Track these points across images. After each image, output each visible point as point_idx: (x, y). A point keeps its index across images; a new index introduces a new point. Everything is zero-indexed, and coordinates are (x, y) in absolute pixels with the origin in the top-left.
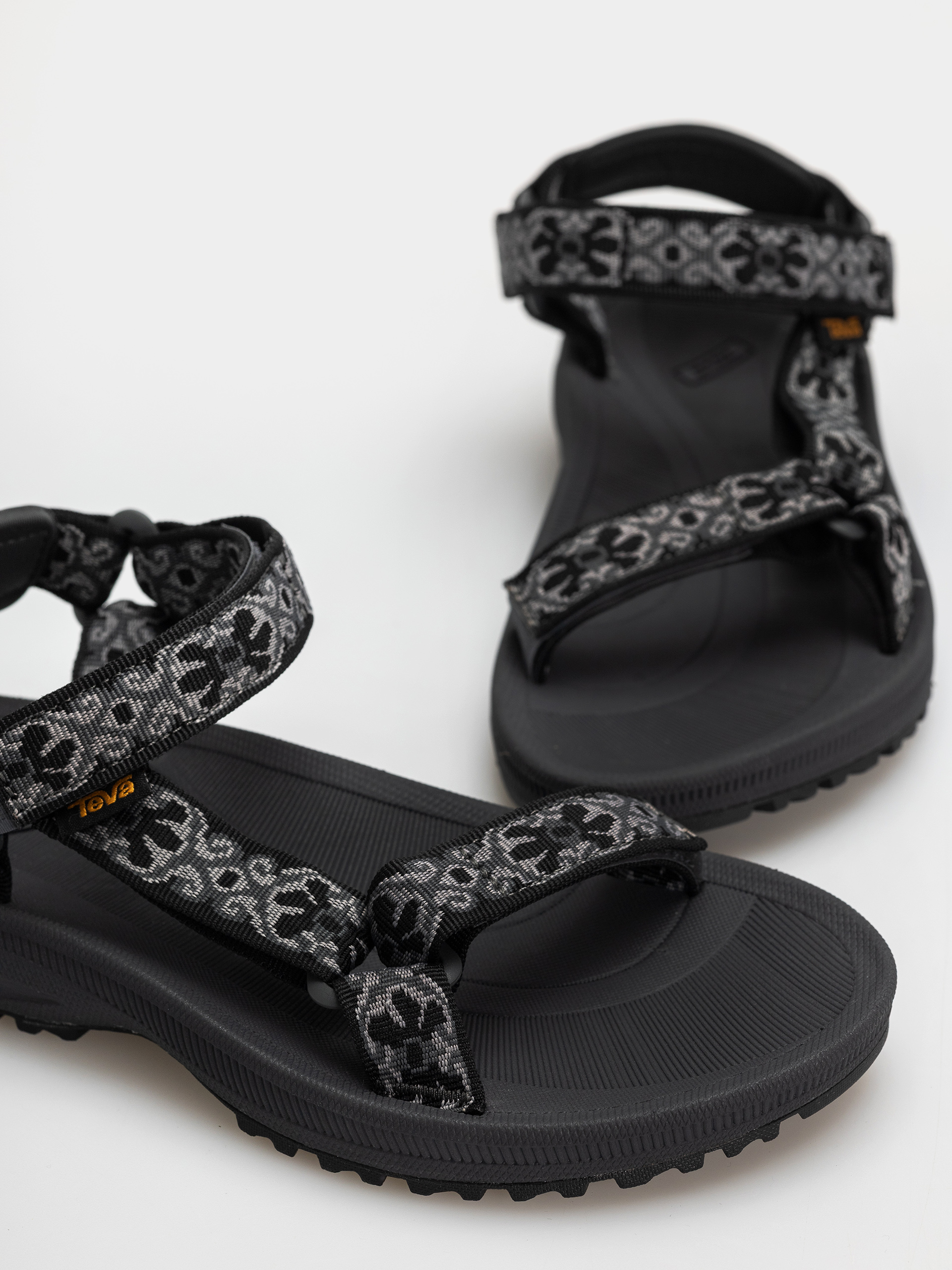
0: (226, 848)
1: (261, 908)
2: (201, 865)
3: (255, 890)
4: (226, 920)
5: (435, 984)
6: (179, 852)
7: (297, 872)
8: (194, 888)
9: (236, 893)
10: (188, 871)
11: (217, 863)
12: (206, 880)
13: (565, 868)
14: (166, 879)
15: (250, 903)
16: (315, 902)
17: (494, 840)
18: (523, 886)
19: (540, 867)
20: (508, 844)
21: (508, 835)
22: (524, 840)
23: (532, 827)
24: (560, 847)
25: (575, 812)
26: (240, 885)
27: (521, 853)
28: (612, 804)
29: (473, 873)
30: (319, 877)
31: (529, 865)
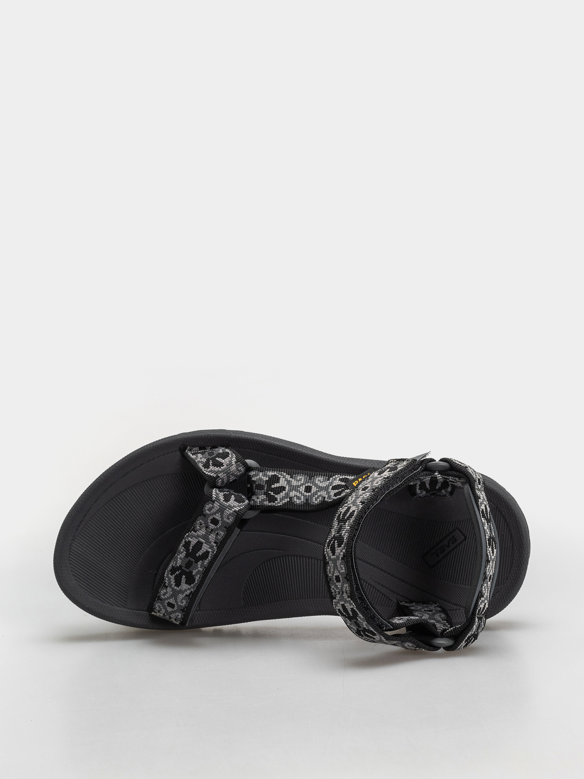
0: (316, 500)
1: (289, 482)
2: (321, 489)
3: (296, 488)
4: (300, 474)
6: (331, 487)
7: (283, 502)
8: (320, 480)
9: (302, 485)
10: (324, 485)
11: (316, 493)
12: (316, 485)
13: (181, 548)
14: (331, 478)
15: (294, 483)
16: (270, 492)
17: (211, 547)
18: (192, 530)
19: (190, 542)
20: (205, 547)
21: (207, 552)
22: (200, 553)
23: (201, 561)
24: (186, 556)
25: (190, 580)
26: (302, 489)
27: (199, 545)
28: (181, 596)
29: (212, 526)
30: (274, 504)
31: (194, 541)
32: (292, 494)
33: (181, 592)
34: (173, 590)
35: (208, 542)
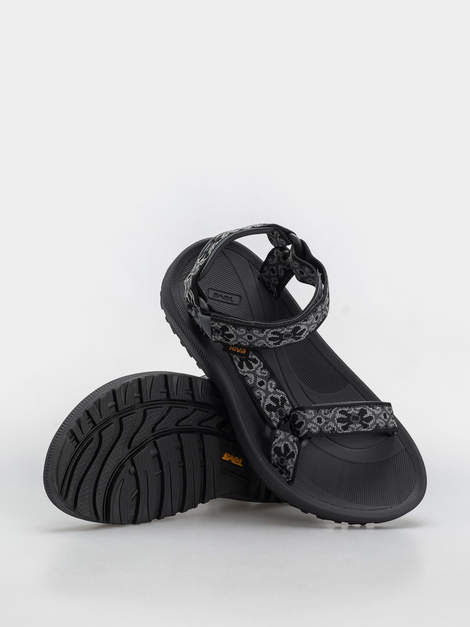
0: (265, 373)
1: (265, 398)
2: (256, 376)
3: (266, 391)
4: (255, 396)
5: (297, 448)
6: (251, 370)
7: (280, 392)
8: (251, 381)
9: (261, 389)
10: (252, 376)
11: (261, 377)
12: (255, 381)
13: (349, 431)
14: (245, 375)
15: (263, 394)
16: (280, 405)
17: (335, 412)
18: (335, 431)
19: (343, 427)
20: (338, 416)
21: (340, 412)
22: (344, 416)
23: (348, 412)
24: (352, 423)
25: (363, 412)
26: (264, 387)
27: (340, 420)
28: (376, 412)
29: (323, 421)
30: (285, 397)
31: (340, 425)
32: (271, 390)
33: (373, 413)
34: (376, 419)
35: (334, 416)
